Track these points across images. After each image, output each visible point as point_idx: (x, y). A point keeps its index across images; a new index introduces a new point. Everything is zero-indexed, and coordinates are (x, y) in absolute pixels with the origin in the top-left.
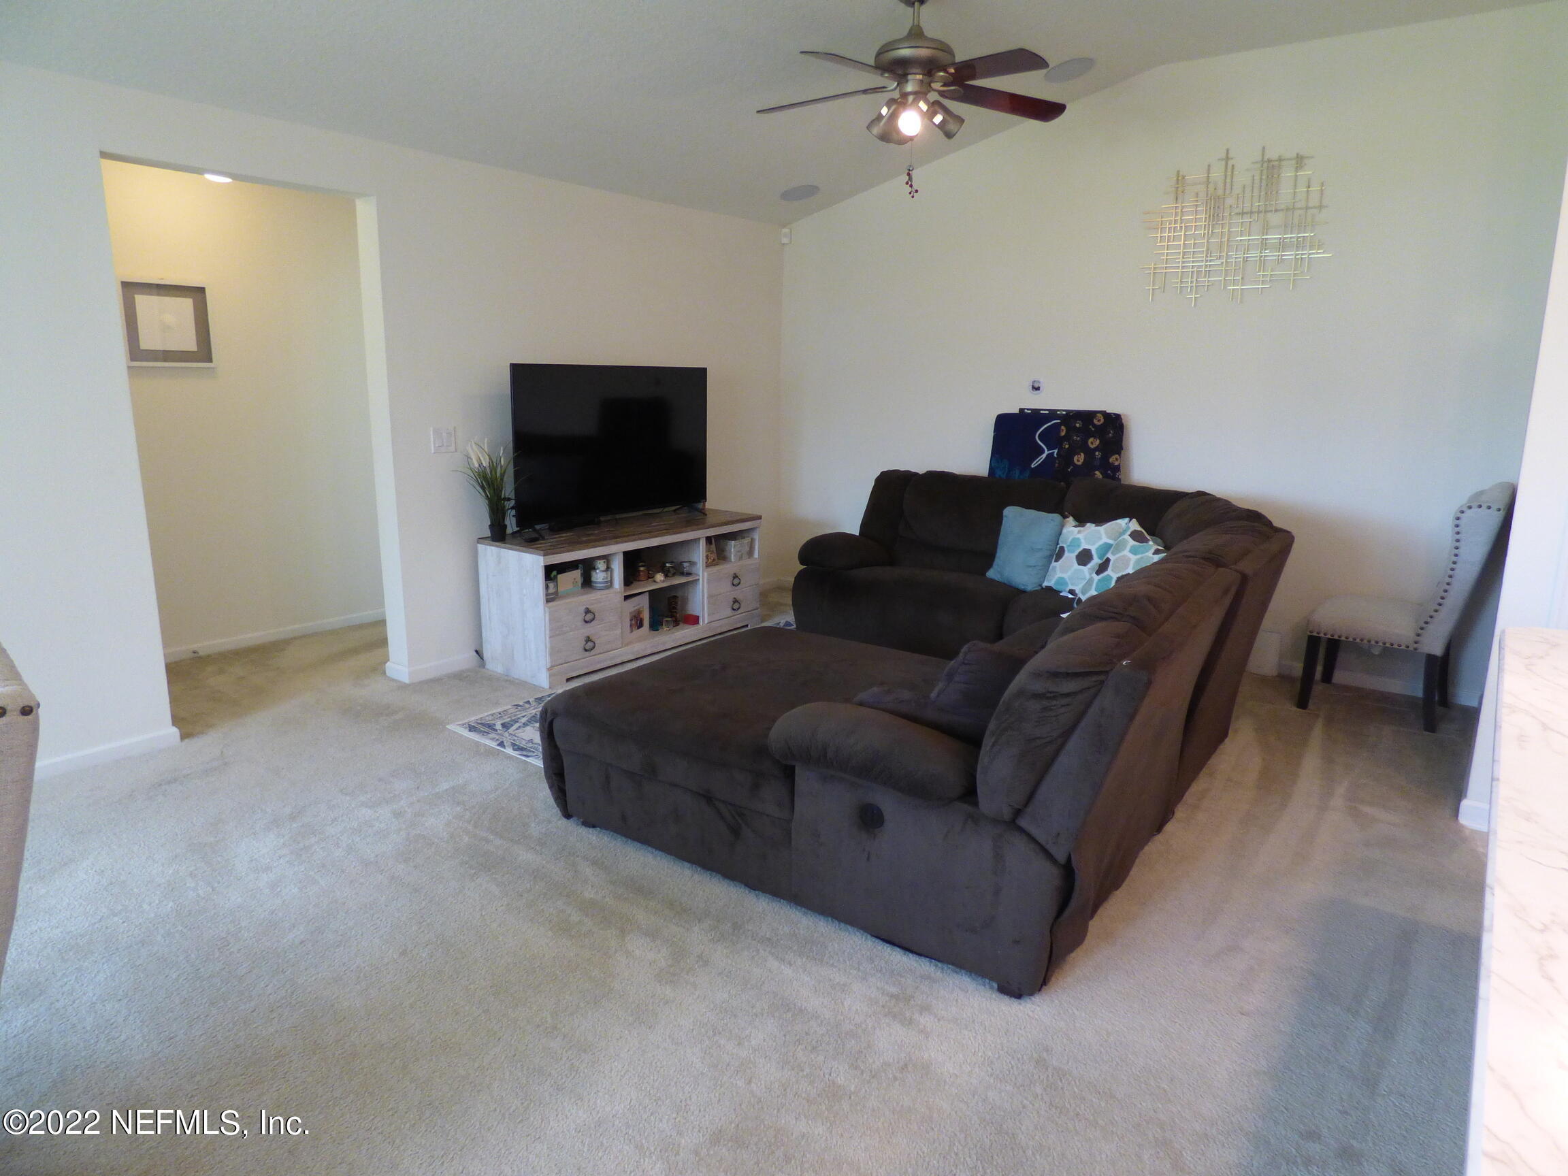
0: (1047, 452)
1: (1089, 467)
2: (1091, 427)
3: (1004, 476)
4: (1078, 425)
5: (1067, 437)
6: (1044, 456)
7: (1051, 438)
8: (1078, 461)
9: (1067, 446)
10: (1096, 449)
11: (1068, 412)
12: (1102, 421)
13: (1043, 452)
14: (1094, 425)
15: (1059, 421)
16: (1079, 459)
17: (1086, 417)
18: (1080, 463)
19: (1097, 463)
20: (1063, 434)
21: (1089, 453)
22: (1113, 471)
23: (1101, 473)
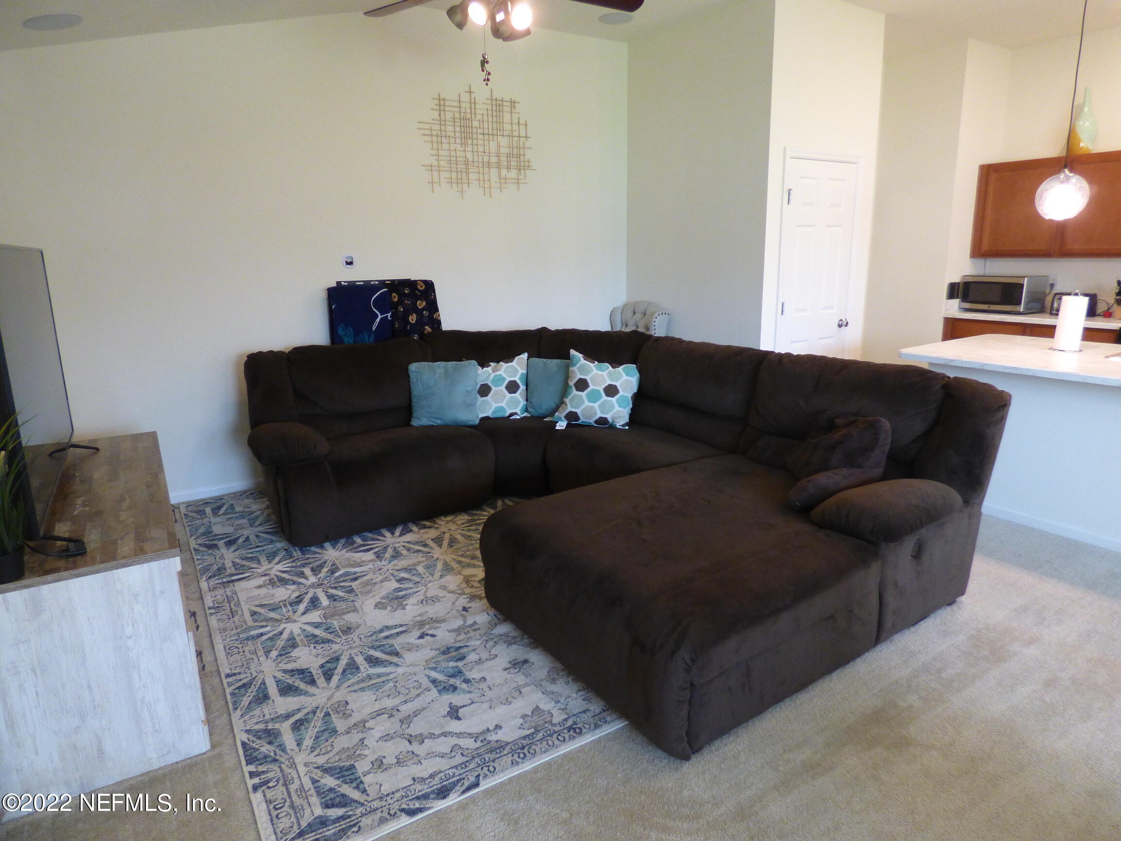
0: (380, 317)
1: (420, 323)
2: (417, 292)
3: (352, 342)
4: (406, 291)
5: (400, 302)
6: (378, 320)
7: (384, 304)
8: (412, 320)
9: (402, 310)
10: (424, 309)
11: (393, 281)
12: (424, 287)
13: (377, 316)
14: (419, 291)
15: (386, 290)
16: (413, 319)
17: (410, 284)
18: (414, 322)
19: (426, 320)
20: (396, 300)
21: (419, 312)
22: (436, 323)
23: (430, 327)
